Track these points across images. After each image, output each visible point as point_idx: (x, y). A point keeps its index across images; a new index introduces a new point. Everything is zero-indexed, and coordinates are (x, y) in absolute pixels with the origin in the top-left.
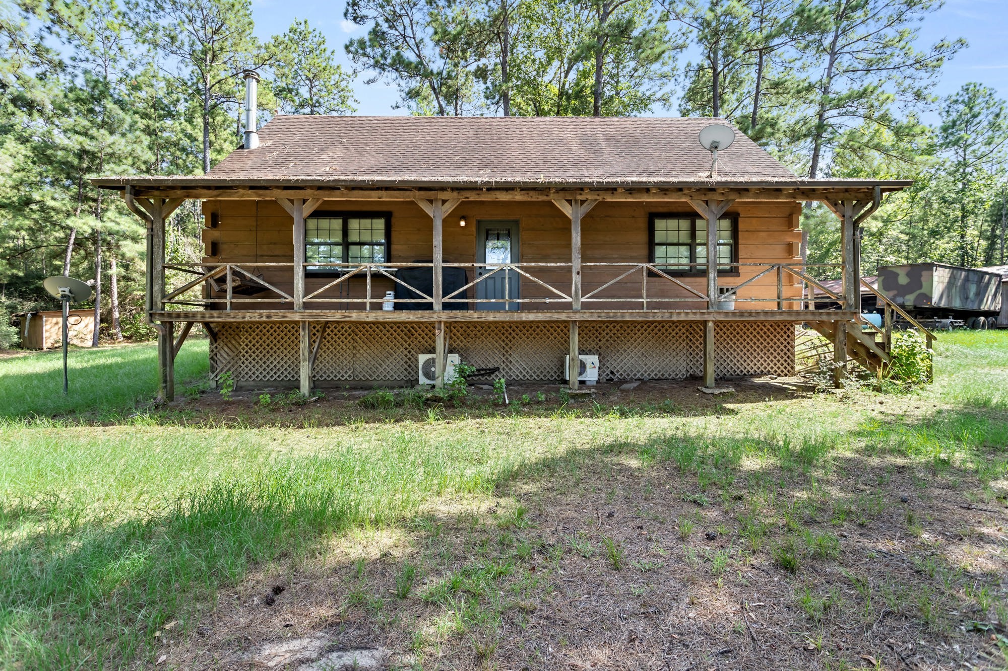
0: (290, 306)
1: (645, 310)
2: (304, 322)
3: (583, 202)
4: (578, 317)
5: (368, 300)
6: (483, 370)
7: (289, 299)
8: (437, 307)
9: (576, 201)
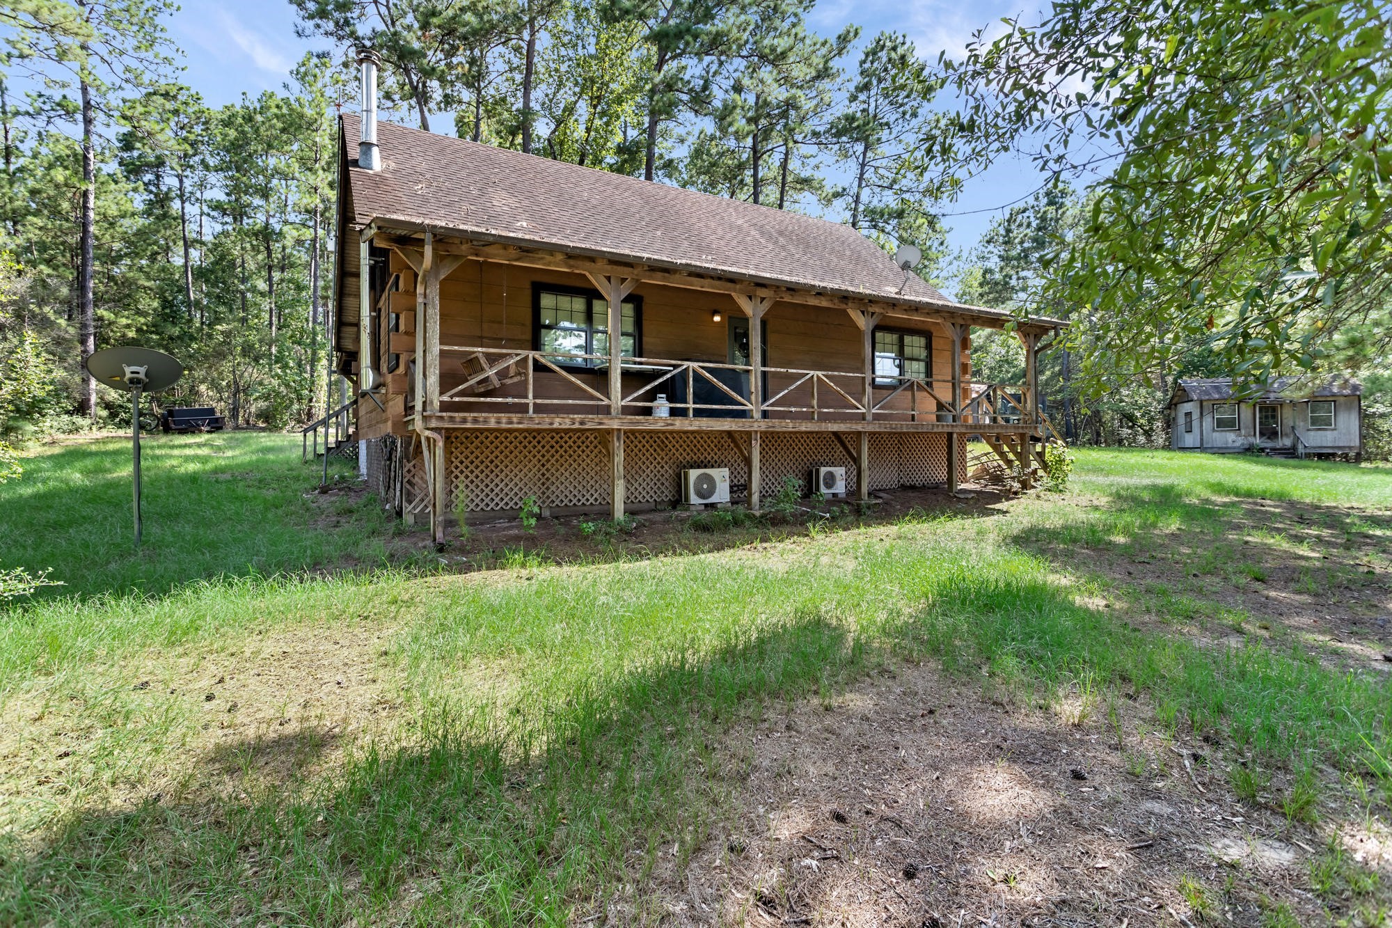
0: (607, 410)
2: (619, 430)
5: (691, 405)
7: (606, 402)
8: (757, 415)
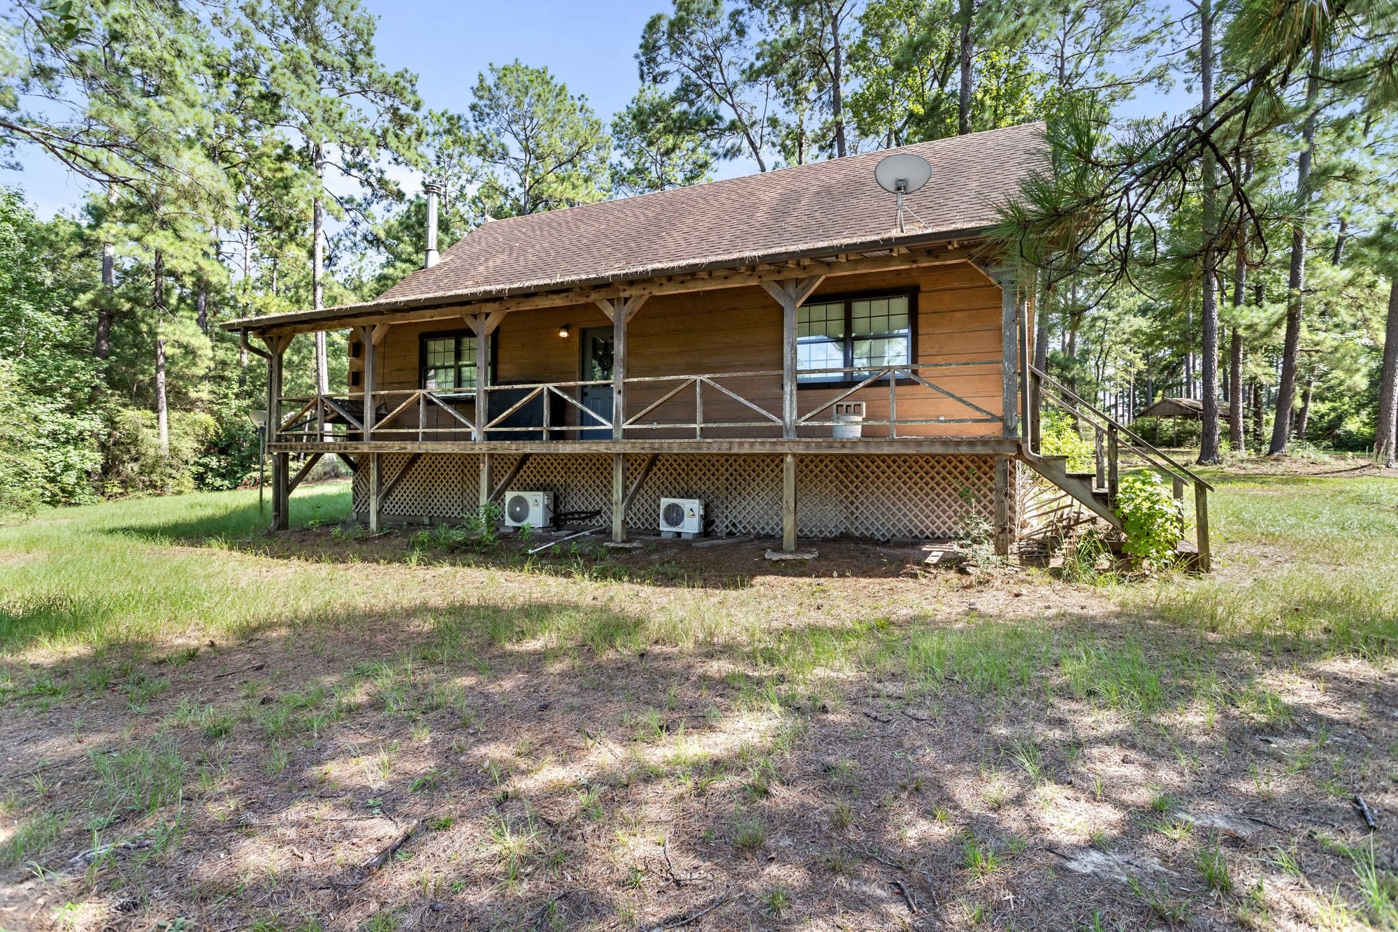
1: (698, 439)
3: (626, 300)
4: (618, 449)
6: (583, 512)
9: (619, 299)
